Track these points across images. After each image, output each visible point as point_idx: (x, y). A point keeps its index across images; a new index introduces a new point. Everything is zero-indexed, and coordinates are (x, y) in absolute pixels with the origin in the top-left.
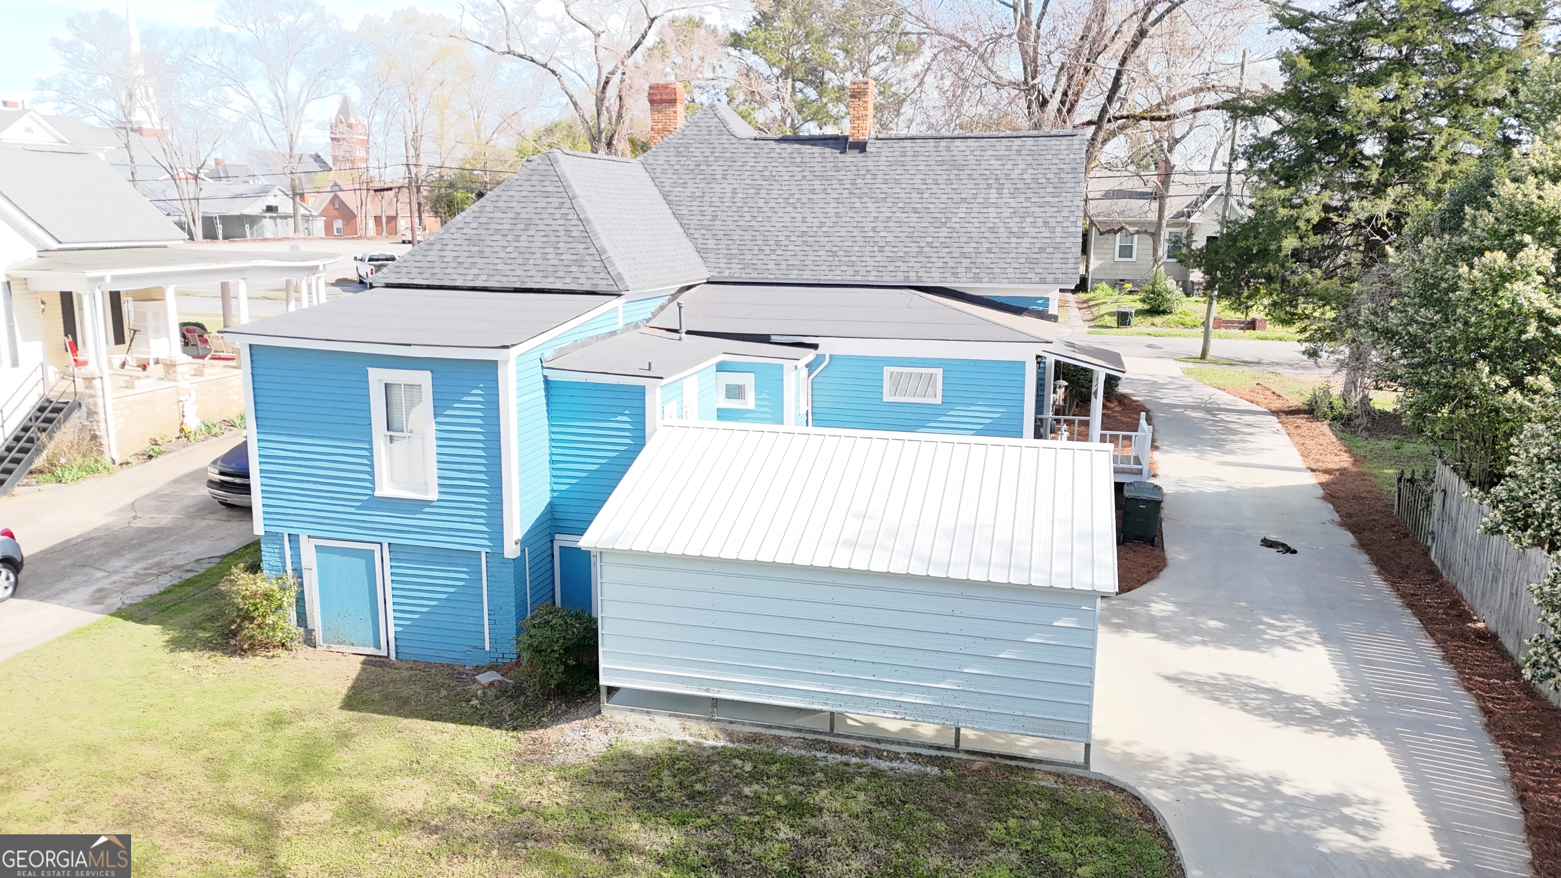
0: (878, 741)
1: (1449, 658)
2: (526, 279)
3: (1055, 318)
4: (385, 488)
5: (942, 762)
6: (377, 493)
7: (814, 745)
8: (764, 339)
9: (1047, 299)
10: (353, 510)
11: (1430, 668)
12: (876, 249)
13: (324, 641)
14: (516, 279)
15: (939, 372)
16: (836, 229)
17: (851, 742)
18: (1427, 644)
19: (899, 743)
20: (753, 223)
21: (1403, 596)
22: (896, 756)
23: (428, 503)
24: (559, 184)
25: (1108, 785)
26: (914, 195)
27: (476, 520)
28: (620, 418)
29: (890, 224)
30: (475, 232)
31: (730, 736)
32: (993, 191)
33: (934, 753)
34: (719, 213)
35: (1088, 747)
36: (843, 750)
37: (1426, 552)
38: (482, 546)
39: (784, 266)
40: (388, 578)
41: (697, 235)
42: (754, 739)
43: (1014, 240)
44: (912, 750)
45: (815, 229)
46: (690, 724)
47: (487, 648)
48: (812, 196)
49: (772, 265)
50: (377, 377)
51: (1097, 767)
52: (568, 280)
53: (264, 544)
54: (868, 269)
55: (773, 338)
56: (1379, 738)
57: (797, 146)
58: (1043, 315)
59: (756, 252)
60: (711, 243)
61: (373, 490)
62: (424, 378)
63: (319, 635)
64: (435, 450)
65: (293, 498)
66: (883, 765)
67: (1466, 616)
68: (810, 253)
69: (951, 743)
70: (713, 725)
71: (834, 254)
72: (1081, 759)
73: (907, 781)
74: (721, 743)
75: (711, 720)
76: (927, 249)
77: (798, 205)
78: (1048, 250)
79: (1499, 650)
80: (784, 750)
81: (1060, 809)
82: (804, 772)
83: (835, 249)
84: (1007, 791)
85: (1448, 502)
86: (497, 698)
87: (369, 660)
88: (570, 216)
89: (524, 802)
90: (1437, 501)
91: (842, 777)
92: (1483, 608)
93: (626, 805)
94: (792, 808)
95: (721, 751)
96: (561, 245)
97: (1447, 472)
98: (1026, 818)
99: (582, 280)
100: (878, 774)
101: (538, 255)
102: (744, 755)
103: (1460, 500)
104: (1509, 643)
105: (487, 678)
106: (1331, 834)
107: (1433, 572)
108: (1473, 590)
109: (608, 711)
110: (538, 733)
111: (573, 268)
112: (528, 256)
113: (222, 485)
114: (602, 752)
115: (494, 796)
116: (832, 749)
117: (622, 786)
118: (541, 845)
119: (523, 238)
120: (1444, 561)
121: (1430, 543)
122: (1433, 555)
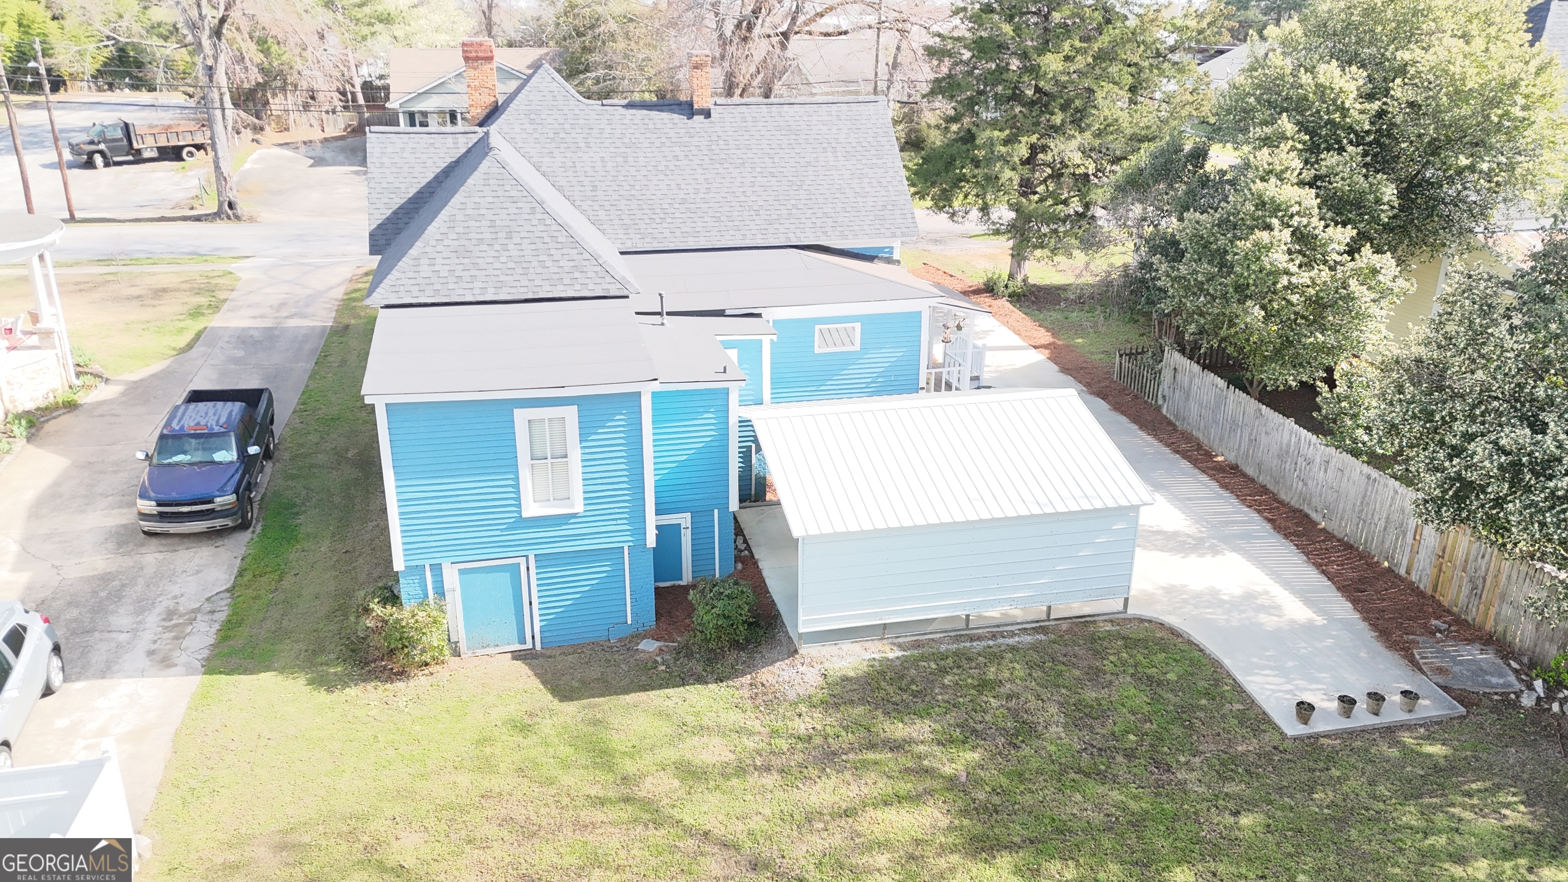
0: (998, 626)
1: (1224, 486)
2: (536, 289)
3: (899, 262)
4: (531, 510)
5: (1043, 630)
6: (525, 514)
7: (958, 639)
8: (720, 313)
9: (892, 248)
10: (498, 533)
11: (1221, 497)
12: (752, 213)
13: (469, 648)
14: (525, 290)
15: (858, 326)
16: (712, 195)
17: (980, 631)
18: (1204, 478)
19: (1012, 624)
20: (633, 192)
21: (1168, 446)
22: (1013, 634)
23: (574, 516)
24: (520, 188)
25: (1141, 620)
26: (767, 160)
27: (619, 522)
28: (706, 416)
29: (756, 188)
30: (456, 243)
31: (900, 646)
32: (829, 154)
33: (1034, 625)
34: (597, 183)
35: (1126, 600)
36: (979, 638)
37: (1158, 409)
38: (625, 542)
39: (678, 234)
40: (534, 582)
41: (585, 207)
42: (917, 645)
43: (859, 199)
44: (1020, 627)
45: (692, 196)
46: (867, 644)
47: (629, 622)
48: (678, 163)
49: (667, 234)
50: (521, 416)
51: (1132, 611)
52: (578, 287)
53: (404, 577)
54: (754, 232)
55: (728, 312)
56: (1234, 550)
57: (645, 112)
58: (889, 261)
59: (648, 221)
60: (602, 214)
61: (520, 512)
62: (571, 413)
63: (463, 646)
64: (580, 470)
65: (434, 532)
66: (1011, 641)
67: (1209, 455)
68: (697, 219)
69: (1044, 617)
70: (884, 642)
71: (719, 220)
72: (1121, 608)
73: (1034, 647)
74: (899, 653)
75: (883, 639)
76: (794, 211)
77: (668, 172)
78: (889, 207)
79: (1244, 475)
80: (943, 648)
81: (1130, 643)
82: (969, 659)
83: (717, 215)
84: (1093, 639)
85: (1179, 377)
86: (676, 660)
87: (517, 656)
88: (548, 222)
89: (802, 731)
90: (1167, 375)
91: (995, 657)
92: (1216, 447)
93: (879, 713)
94: (984, 685)
95: (905, 659)
96: (553, 252)
97: (1177, 356)
98: (1117, 654)
99: (591, 286)
100: (1013, 649)
101: (535, 264)
102: (923, 658)
103: (1192, 376)
104: (1250, 471)
105: (649, 646)
106: (1263, 618)
107: (1170, 423)
108: (1209, 437)
109: (805, 650)
110: (747, 679)
111: (577, 275)
112: (525, 265)
113: (162, 516)
114: (820, 681)
115: (774, 733)
116: (972, 639)
117: (863, 701)
118: (851, 756)
119: (511, 247)
120: (1177, 416)
121: (1160, 402)
122: (1164, 411)
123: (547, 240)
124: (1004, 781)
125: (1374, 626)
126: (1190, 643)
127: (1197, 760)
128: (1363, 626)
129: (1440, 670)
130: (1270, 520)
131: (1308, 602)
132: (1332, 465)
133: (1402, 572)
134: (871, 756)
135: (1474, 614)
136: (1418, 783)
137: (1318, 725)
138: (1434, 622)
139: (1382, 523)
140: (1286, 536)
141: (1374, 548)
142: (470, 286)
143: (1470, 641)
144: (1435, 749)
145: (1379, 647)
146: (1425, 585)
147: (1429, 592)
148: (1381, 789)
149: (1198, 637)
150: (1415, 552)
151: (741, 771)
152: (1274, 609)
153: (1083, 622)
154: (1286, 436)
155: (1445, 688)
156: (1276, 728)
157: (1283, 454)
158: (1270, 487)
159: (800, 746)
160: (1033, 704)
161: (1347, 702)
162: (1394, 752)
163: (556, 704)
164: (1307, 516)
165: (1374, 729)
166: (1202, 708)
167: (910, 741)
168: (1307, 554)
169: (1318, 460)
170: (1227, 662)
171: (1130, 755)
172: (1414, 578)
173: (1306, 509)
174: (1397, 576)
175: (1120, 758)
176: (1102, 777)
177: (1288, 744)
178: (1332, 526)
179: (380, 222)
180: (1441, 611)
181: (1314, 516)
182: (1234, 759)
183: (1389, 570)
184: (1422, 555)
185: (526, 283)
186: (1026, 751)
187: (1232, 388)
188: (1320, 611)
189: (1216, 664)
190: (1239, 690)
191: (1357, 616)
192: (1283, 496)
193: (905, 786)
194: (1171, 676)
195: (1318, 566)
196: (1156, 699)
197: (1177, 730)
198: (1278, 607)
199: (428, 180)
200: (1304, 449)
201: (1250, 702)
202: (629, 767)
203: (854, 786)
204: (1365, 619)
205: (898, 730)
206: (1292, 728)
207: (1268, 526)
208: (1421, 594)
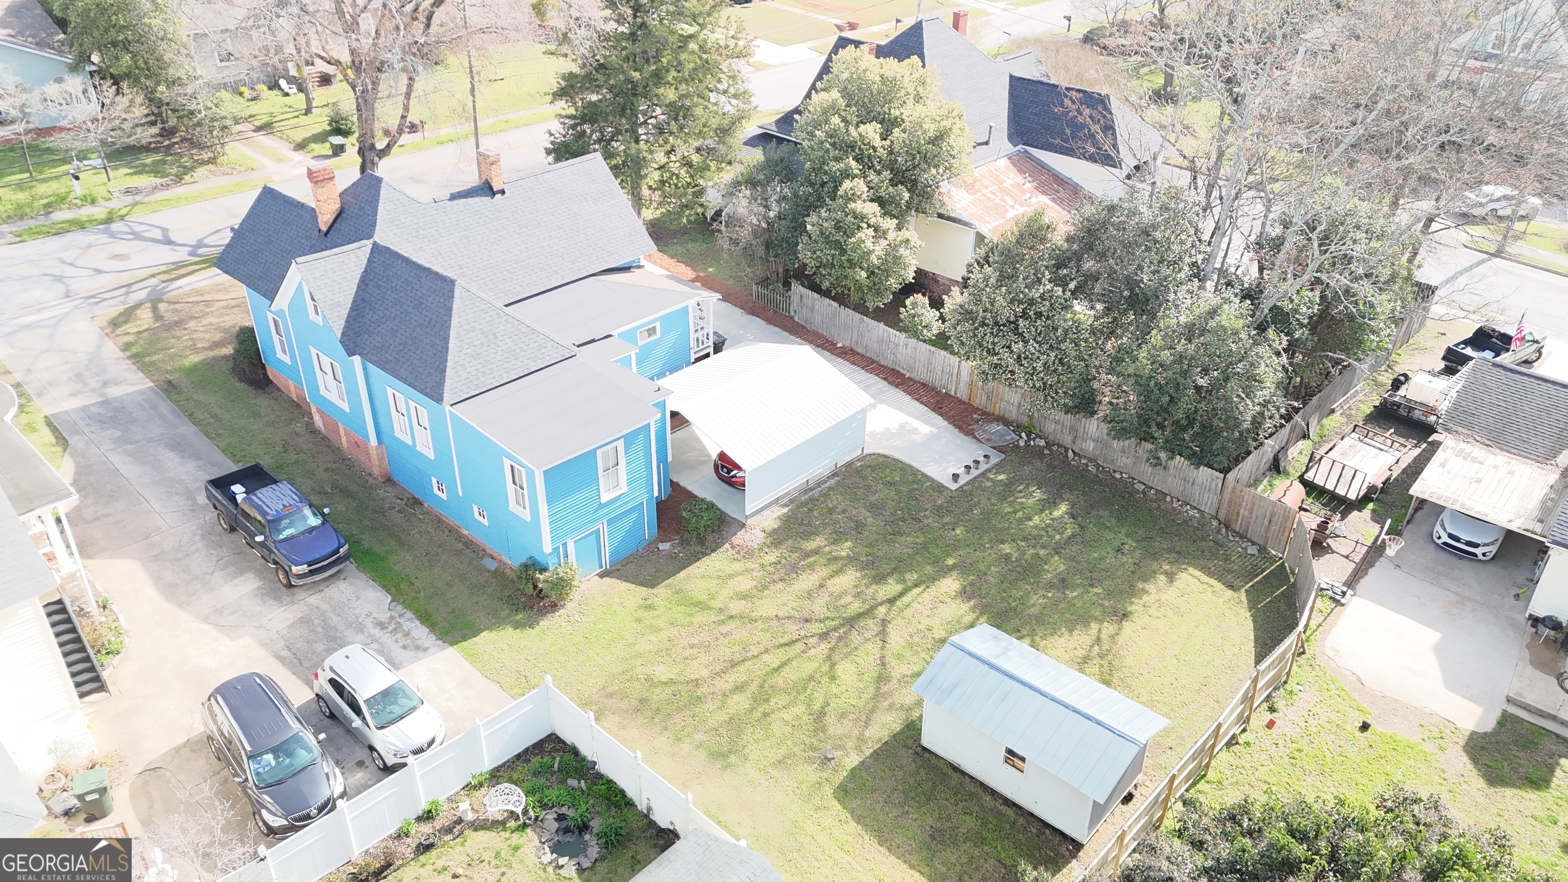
0: (818, 480)
1: (853, 363)
2: (526, 367)
3: (643, 267)
4: (605, 498)
5: (837, 475)
6: (602, 502)
7: (806, 491)
8: (593, 341)
9: (639, 259)
10: (591, 515)
11: (856, 371)
12: (560, 259)
14: (521, 369)
15: (658, 324)
16: (530, 252)
17: (813, 485)
18: (839, 360)
19: (823, 477)
20: (484, 263)
22: (825, 482)
23: (623, 494)
25: (871, 456)
26: (551, 218)
27: (642, 489)
29: (554, 241)
30: (470, 350)
31: (786, 505)
32: (584, 204)
33: (833, 474)
35: (861, 447)
36: (815, 488)
37: (792, 318)
38: (645, 498)
40: (606, 534)
42: (793, 503)
43: (614, 232)
44: (827, 476)
45: (520, 257)
46: (772, 509)
47: (650, 538)
48: (500, 235)
50: (599, 454)
51: (866, 452)
52: (548, 358)
53: (550, 555)
54: (567, 272)
55: (596, 338)
57: (463, 200)
58: (639, 267)
61: (600, 501)
62: (621, 444)
64: (625, 469)
65: (564, 526)
66: (827, 485)
67: (833, 344)
68: (531, 272)
69: (834, 468)
70: (778, 505)
72: (860, 452)
73: (839, 484)
74: (787, 508)
79: (858, 354)
80: (803, 499)
81: (873, 468)
82: (817, 500)
83: (540, 266)
84: (858, 472)
85: (804, 301)
86: (684, 548)
87: (602, 575)
88: (511, 320)
89: (774, 560)
90: (795, 299)
91: (825, 495)
92: (836, 338)
93: (799, 539)
94: (831, 511)
95: (792, 511)
96: (523, 339)
97: (801, 288)
98: (871, 475)
99: (554, 356)
100: (831, 488)
101: (518, 351)
102: (799, 507)
103: (814, 300)
104: (860, 351)
105: (664, 547)
106: (914, 437)
107: (803, 327)
108: (831, 333)
109: (749, 522)
110: (727, 546)
111: (543, 350)
112: (513, 353)
113: (312, 573)
114: (763, 535)
115: (762, 566)
116: (811, 489)
117: (788, 537)
118: (802, 563)
119: (500, 343)
120: (806, 322)
121: (792, 314)
122: (796, 319)
123: (517, 332)
124: (868, 550)
125: (955, 426)
126: (895, 460)
127: (927, 513)
128: (951, 427)
129: (989, 440)
130: (885, 379)
131: (925, 422)
132: (909, 346)
133: (953, 393)
134: (810, 560)
135: (989, 409)
136: (1003, 493)
137: (962, 481)
138: (975, 416)
139: (939, 373)
140: (897, 386)
141: (937, 384)
142: (492, 376)
143: (991, 422)
144: (1002, 477)
145: (962, 436)
146: (965, 398)
147: (967, 401)
148: (993, 501)
149: (897, 456)
150: (958, 384)
151: (765, 587)
152: (915, 431)
153: (849, 465)
154: (881, 332)
155: (993, 448)
156: (947, 488)
157: (880, 342)
158: (875, 358)
159: (779, 566)
160: (855, 512)
161: (968, 467)
162: (989, 484)
163: (651, 591)
164: (898, 372)
165: (979, 476)
166: (916, 489)
167: (820, 547)
168: (909, 394)
169: (901, 344)
170: (915, 465)
171: (904, 520)
172: (959, 395)
173: (897, 368)
174: (951, 396)
175: (901, 523)
176: (899, 533)
177: (955, 494)
178: (914, 376)
179: (341, 331)
180: (976, 410)
181: (902, 371)
182: (939, 507)
183: (946, 393)
184: (962, 384)
185: (520, 364)
186: (866, 533)
187: (842, 307)
188: (932, 426)
189: (910, 466)
190: (925, 476)
191: (946, 423)
192: (882, 363)
193: (834, 567)
194: (897, 479)
195: (918, 400)
196: (898, 492)
197: (913, 503)
198: (916, 429)
199: (354, 290)
200: (892, 338)
201: (932, 480)
202: (716, 604)
203: (814, 574)
204: (950, 423)
205: (812, 545)
206: (954, 486)
207: (885, 383)
208: (964, 403)
